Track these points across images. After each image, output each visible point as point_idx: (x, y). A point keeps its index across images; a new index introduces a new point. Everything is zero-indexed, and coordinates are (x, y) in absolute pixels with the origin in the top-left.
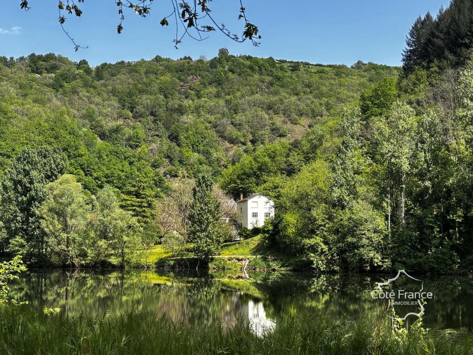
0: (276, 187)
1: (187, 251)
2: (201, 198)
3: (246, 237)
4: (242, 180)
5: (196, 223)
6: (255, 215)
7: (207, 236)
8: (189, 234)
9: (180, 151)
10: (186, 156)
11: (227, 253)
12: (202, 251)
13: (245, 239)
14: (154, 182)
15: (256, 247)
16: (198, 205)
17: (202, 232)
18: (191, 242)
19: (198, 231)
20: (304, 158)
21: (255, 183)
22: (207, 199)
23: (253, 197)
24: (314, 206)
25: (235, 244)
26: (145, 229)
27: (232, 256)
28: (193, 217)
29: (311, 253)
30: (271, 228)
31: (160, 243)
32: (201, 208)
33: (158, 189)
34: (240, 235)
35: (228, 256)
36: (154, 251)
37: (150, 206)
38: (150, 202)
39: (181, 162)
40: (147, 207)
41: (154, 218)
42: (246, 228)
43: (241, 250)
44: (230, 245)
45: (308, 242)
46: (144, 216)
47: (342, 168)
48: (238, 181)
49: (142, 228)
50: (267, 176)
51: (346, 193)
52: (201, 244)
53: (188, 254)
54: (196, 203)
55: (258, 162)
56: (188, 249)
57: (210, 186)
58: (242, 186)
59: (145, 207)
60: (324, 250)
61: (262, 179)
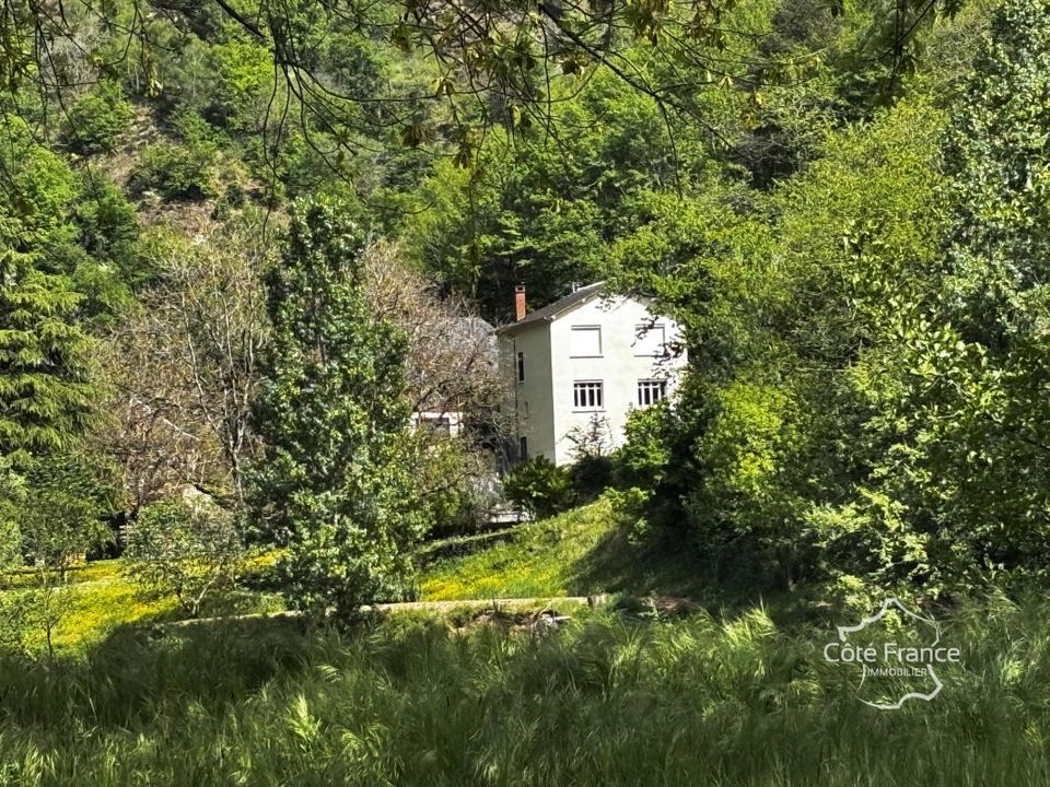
0: (687, 252)
1: (253, 587)
2: (307, 320)
3: (547, 507)
4: (529, 211)
5: (289, 448)
6: (589, 393)
7: (346, 508)
8: (257, 502)
9: (210, 57)
10: (241, 84)
11: (453, 587)
12: (322, 583)
13: (541, 517)
14: (75, 230)
15: (590, 557)
16: (296, 353)
17: (317, 491)
18: (267, 538)
19: (298, 484)
20: (841, 91)
21: (597, 226)
22: (335, 326)
23: (577, 302)
24: (867, 343)
25: (492, 541)
26: (35, 479)
27: (474, 604)
28: (274, 417)
29: (848, 572)
30: (659, 458)
31: (114, 551)
32: (311, 372)
33: (104, 268)
34: (516, 495)
35: (452, 605)
36: (84, 589)
37: (57, 362)
38: (55, 345)
39: (216, 116)
40: (41, 369)
41: (78, 427)
42: (545, 464)
43: (521, 574)
44: (465, 550)
45: (834, 519)
46: (28, 419)
47: (995, 150)
48: (511, 222)
49: (21, 480)
50: (655, 187)
51: (1009, 272)
52: (317, 546)
53: (255, 602)
54: (282, 345)
55: (610, 120)
56: (256, 576)
57: (350, 256)
58: (528, 242)
59: (30, 369)
60: (908, 558)
61: (628, 202)
